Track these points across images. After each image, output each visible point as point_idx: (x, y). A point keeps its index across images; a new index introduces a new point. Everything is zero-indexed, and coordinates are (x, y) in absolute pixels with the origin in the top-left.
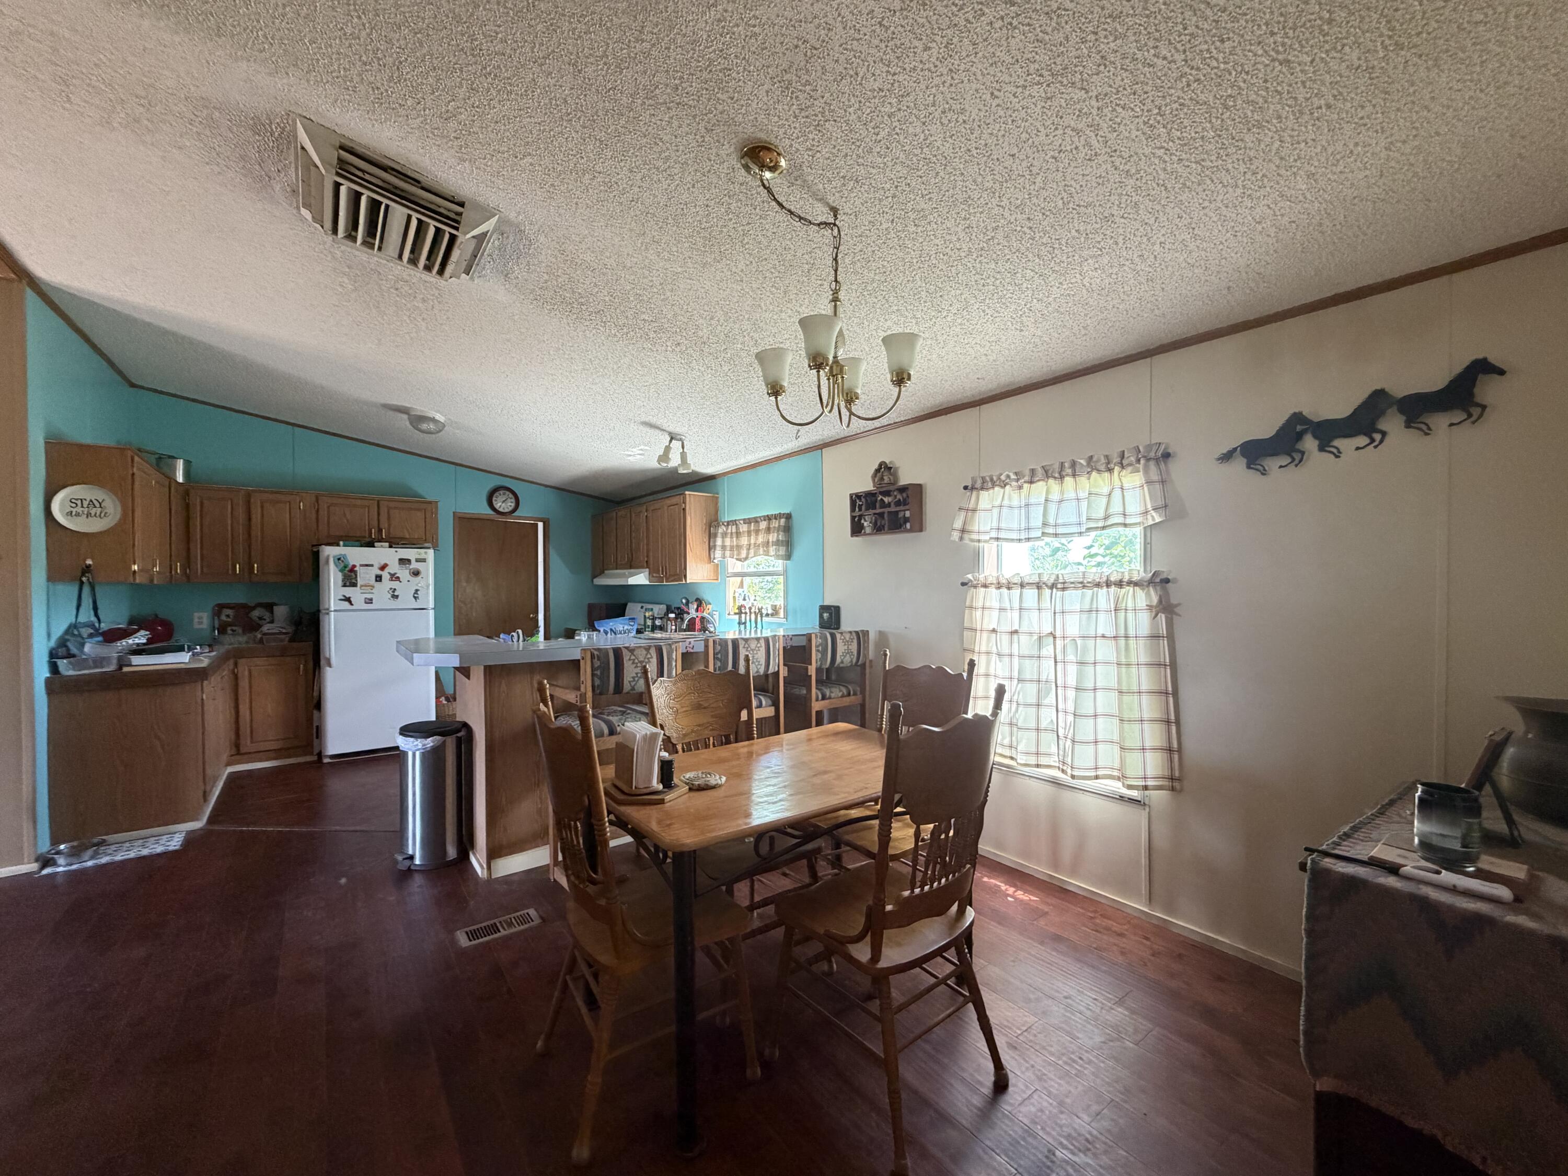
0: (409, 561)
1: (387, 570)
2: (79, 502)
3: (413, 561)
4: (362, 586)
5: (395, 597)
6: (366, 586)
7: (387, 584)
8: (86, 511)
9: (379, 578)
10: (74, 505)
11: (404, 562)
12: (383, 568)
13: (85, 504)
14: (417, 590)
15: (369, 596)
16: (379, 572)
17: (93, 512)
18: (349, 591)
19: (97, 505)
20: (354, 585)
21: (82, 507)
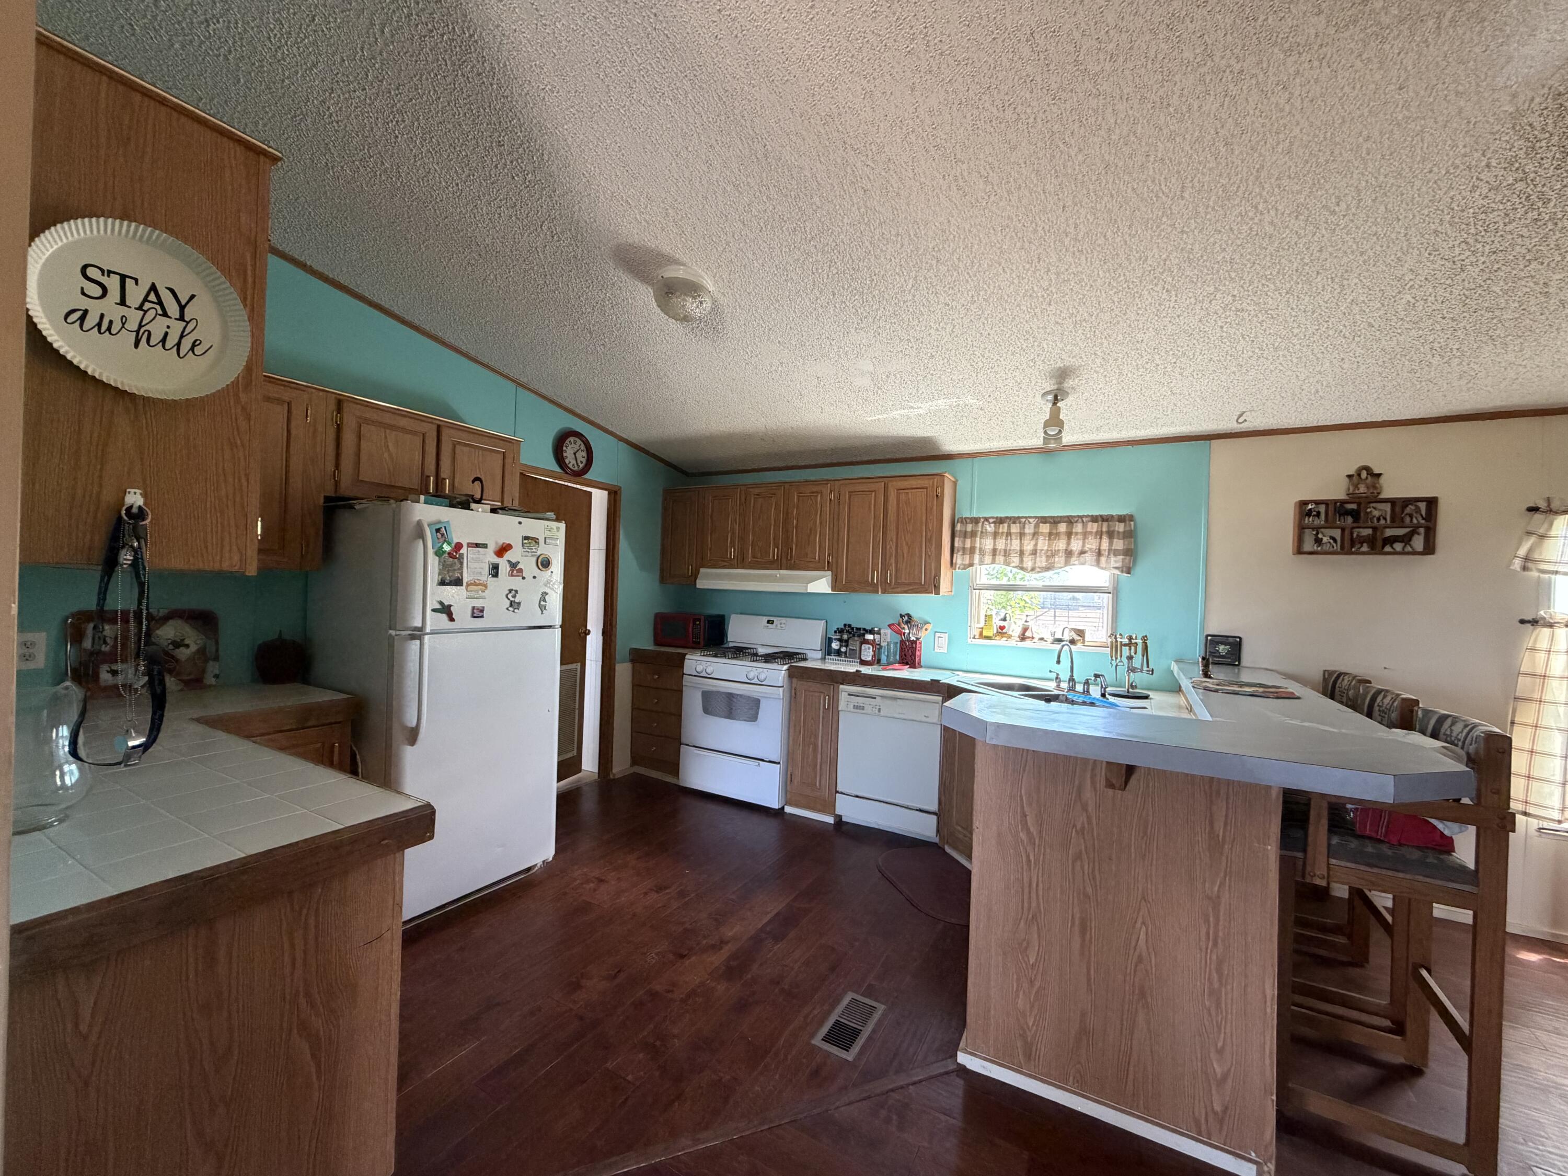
0: (536, 540)
1: (508, 555)
2: (113, 283)
3: (542, 541)
4: (468, 585)
5: (514, 605)
6: (475, 584)
7: (505, 580)
8: (134, 317)
9: (495, 570)
10: (96, 291)
11: (530, 540)
12: (502, 550)
13: (135, 295)
14: (545, 594)
15: (478, 603)
16: (496, 560)
17: (157, 327)
18: (450, 594)
19: (172, 308)
20: (458, 582)
21: (123, 302)
